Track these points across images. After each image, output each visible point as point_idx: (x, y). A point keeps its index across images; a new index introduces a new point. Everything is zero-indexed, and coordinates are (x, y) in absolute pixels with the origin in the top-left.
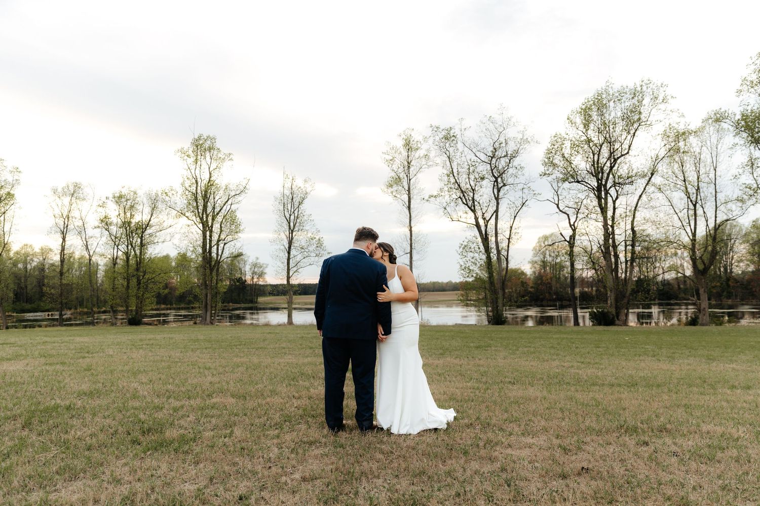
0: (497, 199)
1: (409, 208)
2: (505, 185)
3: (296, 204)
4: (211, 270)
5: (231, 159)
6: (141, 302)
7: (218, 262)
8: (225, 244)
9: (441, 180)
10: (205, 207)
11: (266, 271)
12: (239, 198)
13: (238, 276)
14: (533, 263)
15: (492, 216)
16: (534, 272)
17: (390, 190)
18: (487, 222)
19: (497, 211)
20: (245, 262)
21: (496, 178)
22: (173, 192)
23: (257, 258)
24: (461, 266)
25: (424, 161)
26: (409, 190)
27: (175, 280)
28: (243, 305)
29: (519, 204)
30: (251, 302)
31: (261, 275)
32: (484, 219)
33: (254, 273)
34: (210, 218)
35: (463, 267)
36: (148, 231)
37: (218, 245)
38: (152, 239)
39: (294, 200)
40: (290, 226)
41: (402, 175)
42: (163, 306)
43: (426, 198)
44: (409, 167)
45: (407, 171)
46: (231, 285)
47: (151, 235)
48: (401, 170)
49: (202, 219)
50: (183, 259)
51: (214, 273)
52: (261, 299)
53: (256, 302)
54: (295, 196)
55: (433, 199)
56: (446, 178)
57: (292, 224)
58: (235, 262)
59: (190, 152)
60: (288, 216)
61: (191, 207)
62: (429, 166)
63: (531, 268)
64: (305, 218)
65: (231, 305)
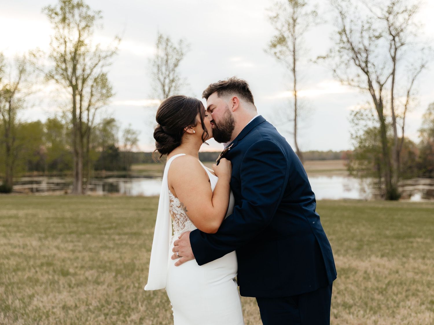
0: (394, 59)
1: (294, 70)
2: (402, 44)
3: (171, 65)
4: (82, 136)
5: (101, 17)
6: (12, 169)
7: (89, 129)
8: (96, 109)
9: (331, 39)
10: (74, 69)
11: (139, 137)
12: (110, 60)
13: (110, 142)
14: (422, 131)
15: (388, 78)
16: (422, 142)
17: (274, 50)
18: (381, 86)
19: (393, 73)
20: (118, 128)
21: (394, 37)
22: (41, 53)
23: (130, 125)
24: (352, 135)
25: (311, 18)
26: (294, 51)
27: (46, 146)
28: (116, 173)
29: (418, 65)
30: (125, 169)
31: (134, 142)
32: (379, 82)
33: (127, 140)
34: (80, 82)
35: (354, 136)
36: (17, 96)
37: (88, 109)
38: (20, 103)
39: (169, 62)
40: (164, 90)
41: (287, 34)
42: (35, 173)
43: (314, 58)
44: (294, 26)
45: (292, 30)
46: (104, 152)
47: (19, 100)
48: (285, 28)
49: (71, 82)
50: (54, 124)
51: (85, 140)
52: (135, 167)
53: (130, 170)
54: (170, 57)
55: (321, 60)
56: (338, 37)
57: (167, 89)
58: (108, 128)
59: (58, 10)
60: (162, 78)
61: (59, 69)
62: (317, 24)
63: (419, 137)
64: (181, 81)
65: (104, 173)
